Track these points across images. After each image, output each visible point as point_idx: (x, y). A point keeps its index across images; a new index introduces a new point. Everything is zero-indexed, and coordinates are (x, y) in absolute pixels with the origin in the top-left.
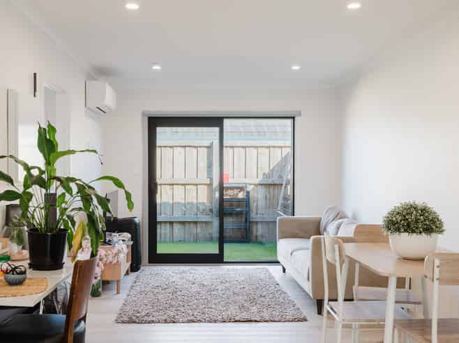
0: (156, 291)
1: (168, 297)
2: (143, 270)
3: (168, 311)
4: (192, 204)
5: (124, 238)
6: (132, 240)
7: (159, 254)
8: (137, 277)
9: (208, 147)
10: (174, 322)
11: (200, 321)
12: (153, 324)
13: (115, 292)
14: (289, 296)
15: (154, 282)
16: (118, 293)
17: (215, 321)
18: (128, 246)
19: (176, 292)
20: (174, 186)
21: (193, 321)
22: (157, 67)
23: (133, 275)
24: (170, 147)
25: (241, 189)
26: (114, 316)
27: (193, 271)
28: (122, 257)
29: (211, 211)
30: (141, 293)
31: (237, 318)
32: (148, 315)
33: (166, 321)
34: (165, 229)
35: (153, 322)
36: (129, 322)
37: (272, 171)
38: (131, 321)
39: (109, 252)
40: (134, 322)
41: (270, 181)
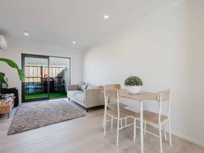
0: (27, 114)
1: (33, 116)
2: (20, 106)
3: (34, 123)
4: (36, 82)
5: (11, 96)
6: (15, 96)
7: (26, 99)
8: (17, 109)
9: (41, 67)
10: (38, 128)
11: (50, 124)
12: (28, 131)
13: (7, 117)
14: (75, 108)
15: (25, 110)
16: (8, 118)
17: (56, 123)
18: (13, 99)
19: (36, 113)
20: (30, 78)
21: (46, 125)
22: (26, 34)
23: (15, 109)
24: (28, 66)
25: (51, 78)
26: (6, 131)
27: (40, 104)
28: (10, 103)
29: (42, 84)
30: (20, 116)
31: (64, 120)
32: (25, 127)
33: (35, 128)
34: (26, 91)
35: (28, 130)
36: (15, 133)
37: (60, 74)
38: (16, 132)
39: (3, 102)
40: (19, 132)
41: (59, 76)
